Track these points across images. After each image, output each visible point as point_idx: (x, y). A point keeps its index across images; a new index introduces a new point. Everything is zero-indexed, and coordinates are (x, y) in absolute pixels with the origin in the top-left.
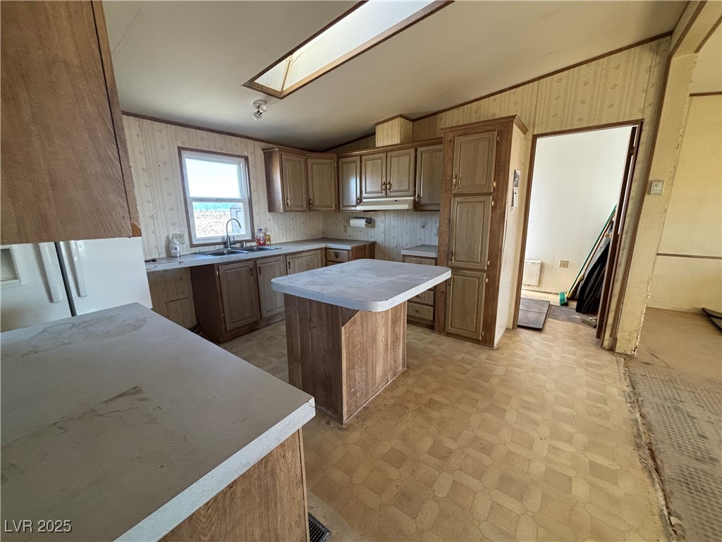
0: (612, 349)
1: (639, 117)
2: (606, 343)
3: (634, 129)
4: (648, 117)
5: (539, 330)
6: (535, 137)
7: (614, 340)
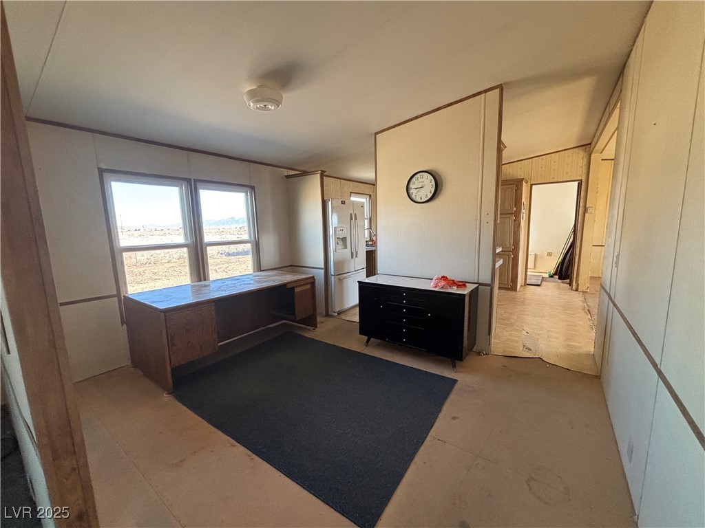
0: (577, 290)
1: (580, 178)
2: (574, 288)
3: (579, 183)
4: (584, 178)
5: (539, 285)
6: (531, 185)
7: (578, 285)
